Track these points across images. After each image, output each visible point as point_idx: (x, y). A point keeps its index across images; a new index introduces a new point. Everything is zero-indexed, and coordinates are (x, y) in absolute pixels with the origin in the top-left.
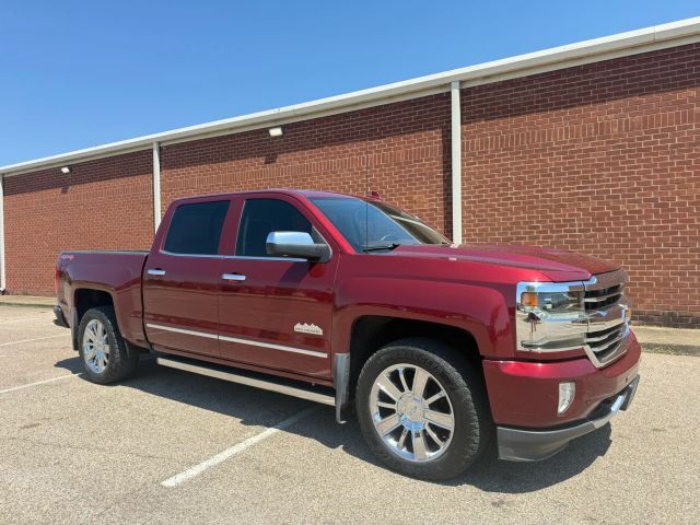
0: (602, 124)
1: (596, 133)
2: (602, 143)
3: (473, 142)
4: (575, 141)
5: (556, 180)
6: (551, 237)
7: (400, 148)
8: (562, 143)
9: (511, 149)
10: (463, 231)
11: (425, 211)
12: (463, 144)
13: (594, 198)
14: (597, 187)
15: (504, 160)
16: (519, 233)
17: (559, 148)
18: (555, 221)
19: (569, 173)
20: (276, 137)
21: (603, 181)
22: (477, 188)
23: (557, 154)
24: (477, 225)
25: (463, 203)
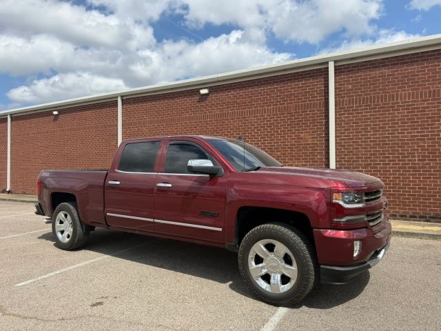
0: (434, 91)
1: (430, 96)
2: (435, 103)
3: (343, 101)
4: (415, 101)
5: (401, 126)
6: (398, 164)
7: (290, 103)
8: (406, 102)
9: (370, 105)
10: (336, 159)
11: (309, 144)
12: (336, 101)
13: (428, 139)
14: (431, 132)
15: (365, 113)
16: (376, 161)
17: (404, 106)
18: (401, 154)
19: (411, 122)
20: (204, 95)
21: (435, 128)
22: (346, 130)
23: (402, 109)
24: (347, 155)
25: (336, 140)
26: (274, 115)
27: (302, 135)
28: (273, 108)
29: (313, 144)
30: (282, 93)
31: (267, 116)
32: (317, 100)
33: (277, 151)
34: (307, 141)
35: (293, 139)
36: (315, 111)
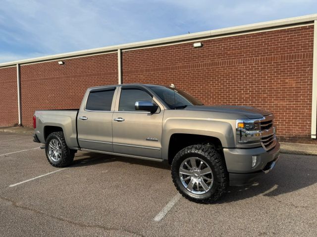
26: (261, 64)
27: (287, 81)
28: (261, 58)
29: (296, 87)
30: (269, 46)
31: (256, 64)
32: (301, 52)
33: (264, 93)
34: (292, 85)
35: (279, 83)
36: (299, 61)
